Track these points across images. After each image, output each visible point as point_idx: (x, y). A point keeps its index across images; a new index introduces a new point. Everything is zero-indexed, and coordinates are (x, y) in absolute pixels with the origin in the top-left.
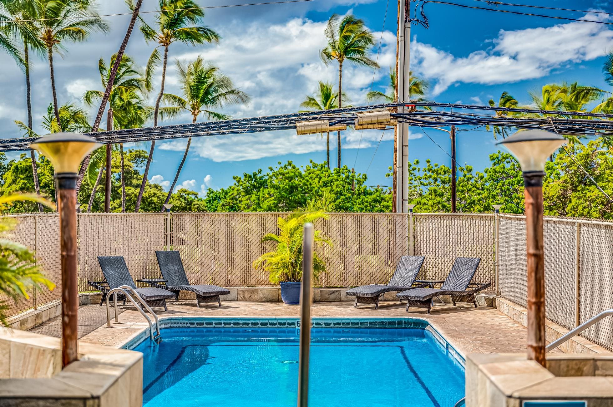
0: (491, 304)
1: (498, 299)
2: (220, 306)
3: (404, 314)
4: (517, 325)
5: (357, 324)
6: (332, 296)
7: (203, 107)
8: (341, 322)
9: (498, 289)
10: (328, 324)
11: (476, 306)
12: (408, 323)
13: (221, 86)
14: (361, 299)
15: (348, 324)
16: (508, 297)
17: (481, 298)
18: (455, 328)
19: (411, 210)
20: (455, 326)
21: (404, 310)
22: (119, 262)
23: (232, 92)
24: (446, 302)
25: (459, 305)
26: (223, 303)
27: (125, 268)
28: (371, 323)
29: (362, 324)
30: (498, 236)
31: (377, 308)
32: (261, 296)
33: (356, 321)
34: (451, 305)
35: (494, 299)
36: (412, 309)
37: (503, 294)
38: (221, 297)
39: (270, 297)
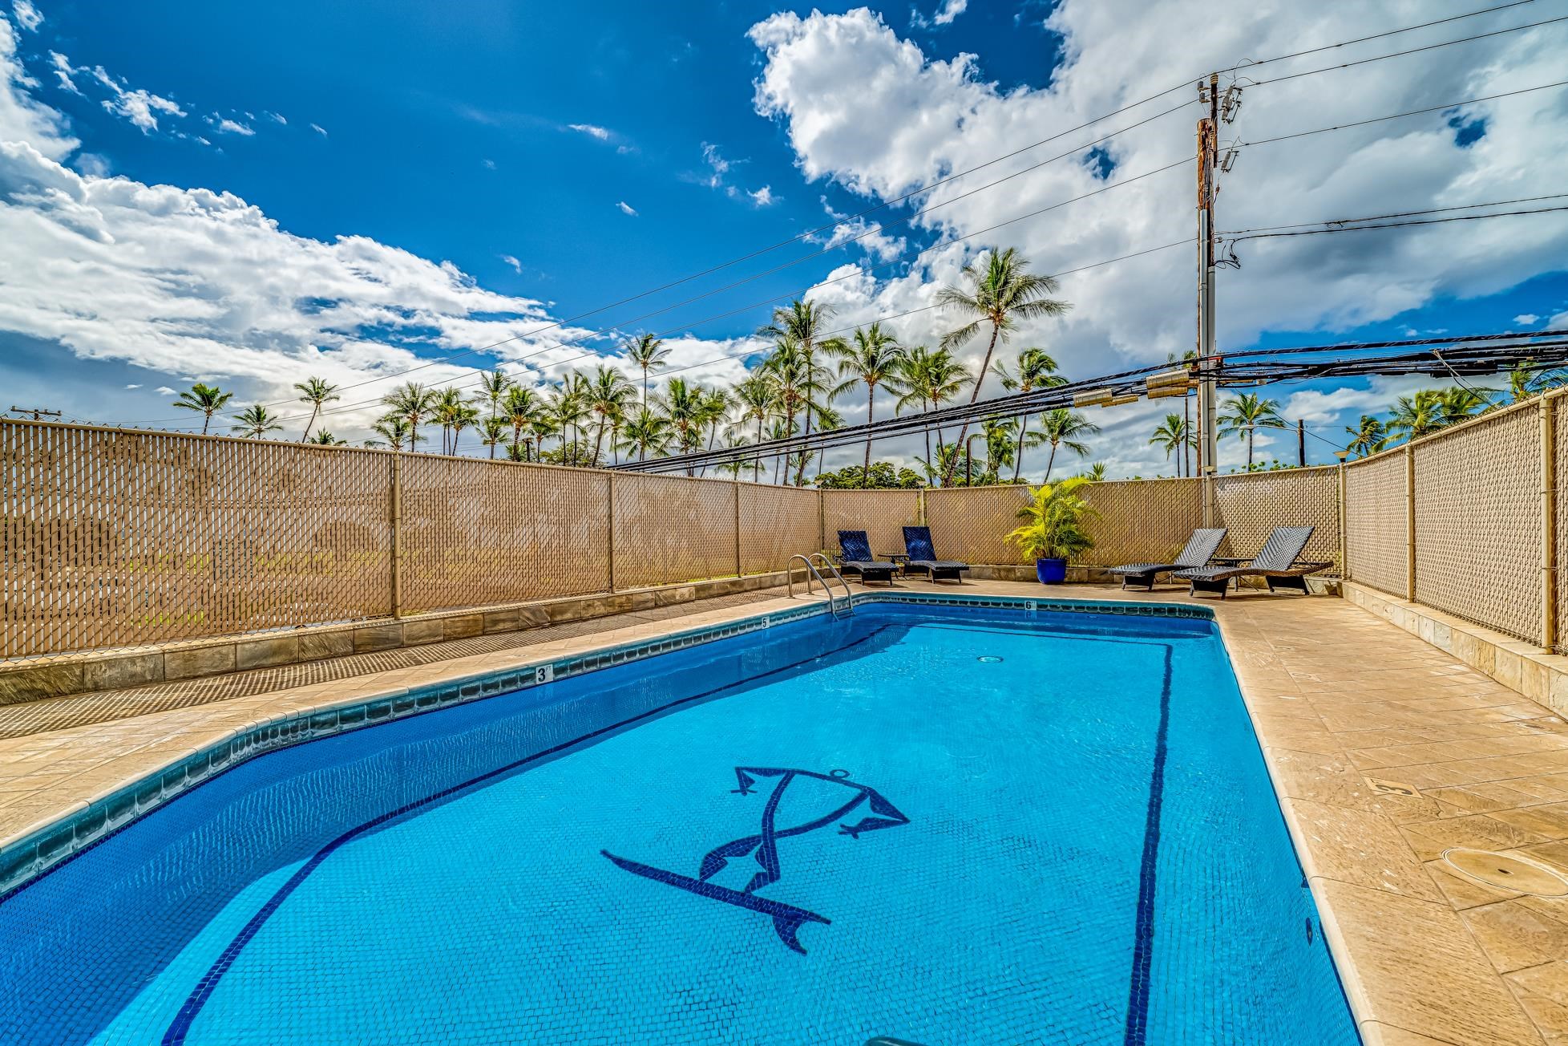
0: (1335, 592)
1: (1346, 585)
2: (960, 583)
3: (1186, 600)
4: (1378, 623)
5: (1108, 609)
6: (1103, 577)
7: (1061, 439)
8: (1086, 605)
9: (1346, 569)
10: (1068, 608)
11: (1307, 593)
12: (1185, 610)
13: (1076, 421)
14: (1131, 580)
15: (1096, 608)
16: (1362, 580)
17: (1316, 583)
18: (1254, 622)
19: (1209, 473)
20: (1255, 618)
21: (1187, 594)
22: (860, 537)
23: (1086, 425)
24: (1259, 586)
25: (1279, 591)
26: (964, 581)
27: (866, 543)
28: (1128, 609)
29: (1114, 609)
30: (1345, 493)
31: (1150, 591)
32: (1018, 574)
33: (1106, 606)
34: (1268, 592)
35: (1339, 584)
36: (1197, 594)
37: (1354, 577)
38: (962, 573)
39: (1029, 576)
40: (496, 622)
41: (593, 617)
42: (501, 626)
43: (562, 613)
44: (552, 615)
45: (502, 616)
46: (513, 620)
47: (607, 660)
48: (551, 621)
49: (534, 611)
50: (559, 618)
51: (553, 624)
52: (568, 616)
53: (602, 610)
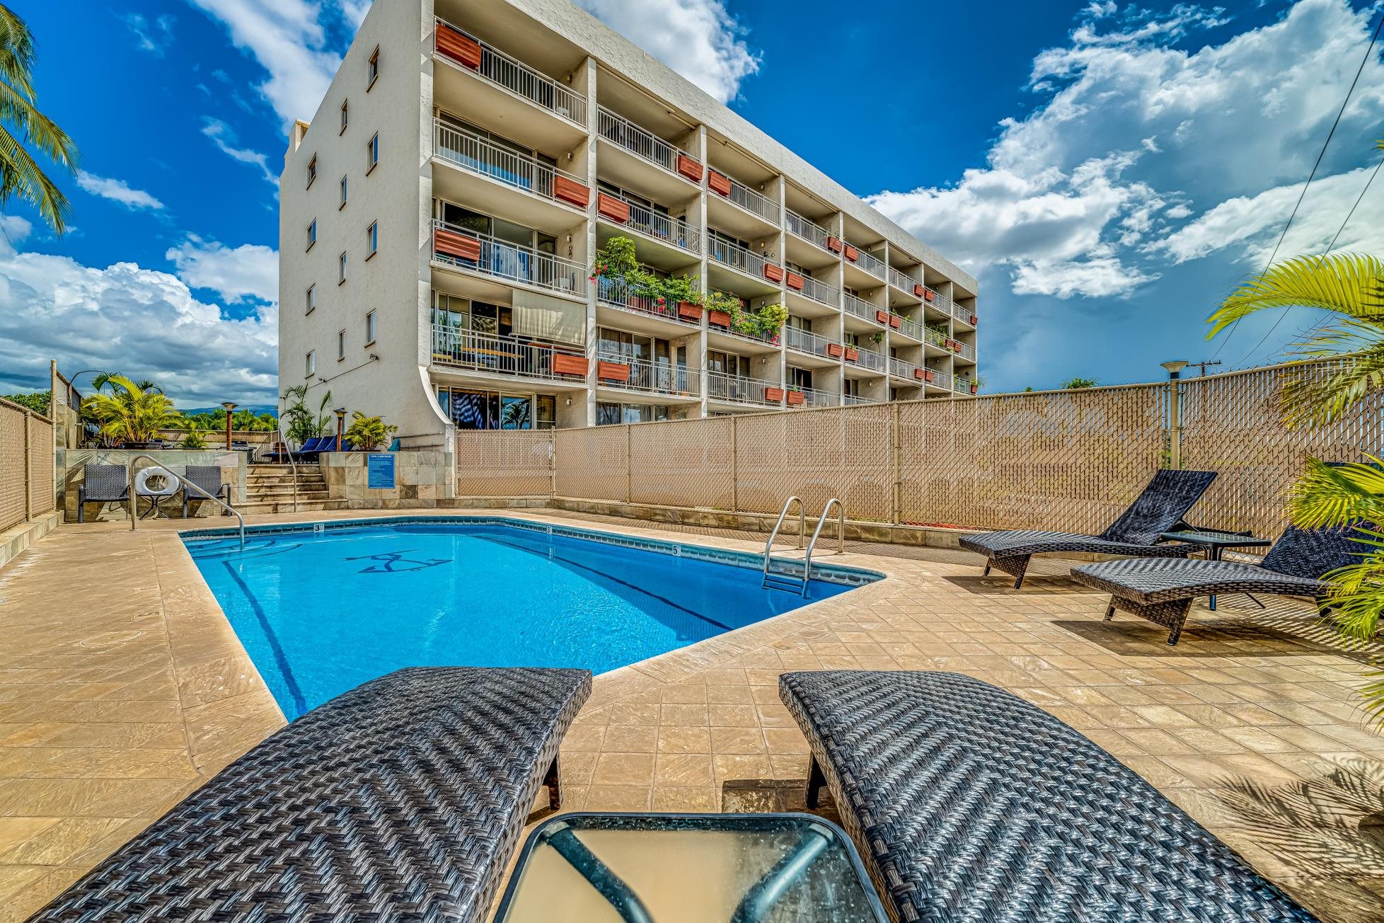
40: (656, 514)
41: (707, 526)
42: (657, 517)
43: (689, 517)
44: (683, 517)
45: (658, 512)
46: (664, 516)
47: (570, 533)
48: (682, 520)
49: (673, 512)
50: (686, 521)
51: (683, 523)
52: (692, 521)
53: (714, 522)
